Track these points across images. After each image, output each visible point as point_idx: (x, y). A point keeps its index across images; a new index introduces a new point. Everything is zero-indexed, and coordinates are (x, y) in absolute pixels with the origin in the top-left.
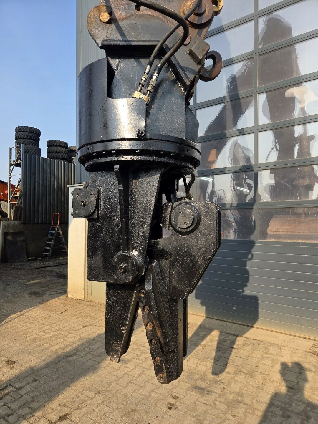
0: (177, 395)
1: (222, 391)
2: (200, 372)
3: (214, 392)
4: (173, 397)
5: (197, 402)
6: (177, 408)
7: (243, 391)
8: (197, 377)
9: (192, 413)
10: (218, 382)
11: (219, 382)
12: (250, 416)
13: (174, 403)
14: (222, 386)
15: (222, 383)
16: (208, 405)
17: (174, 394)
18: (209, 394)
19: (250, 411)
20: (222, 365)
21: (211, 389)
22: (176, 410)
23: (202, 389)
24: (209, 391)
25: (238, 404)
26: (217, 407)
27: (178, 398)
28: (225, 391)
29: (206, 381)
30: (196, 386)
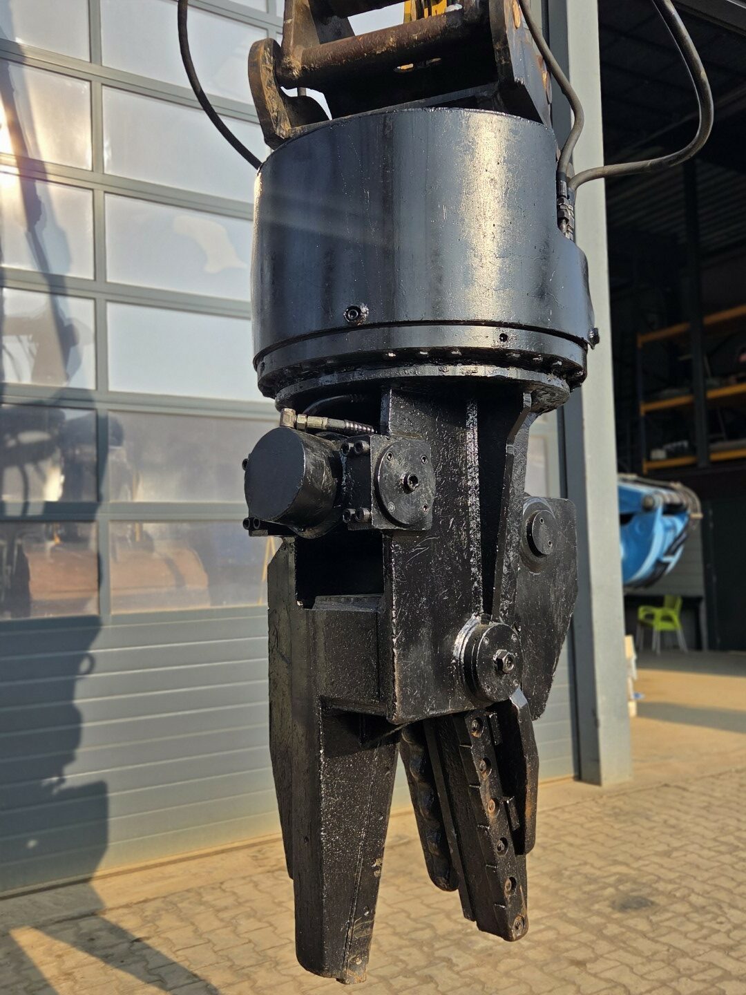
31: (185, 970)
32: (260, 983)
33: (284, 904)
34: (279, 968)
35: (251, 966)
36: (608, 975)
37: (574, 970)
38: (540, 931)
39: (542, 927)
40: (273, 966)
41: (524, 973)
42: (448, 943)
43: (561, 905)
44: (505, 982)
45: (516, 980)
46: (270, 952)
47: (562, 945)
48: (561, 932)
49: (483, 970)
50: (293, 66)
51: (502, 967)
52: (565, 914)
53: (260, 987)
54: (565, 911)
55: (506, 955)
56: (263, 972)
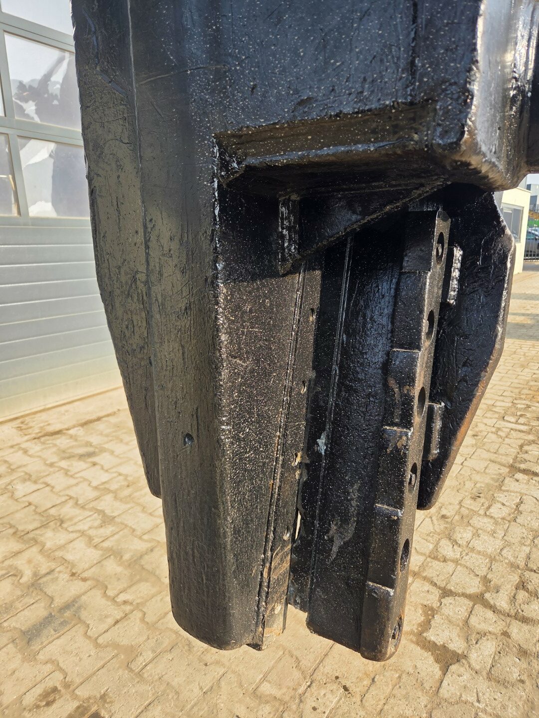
0: (39, 690)
1: (84, 580)
4: (44, 703)
5: (100, 641)
6: (103, 697)
7: (104, 545)
9: (141, 659)
11: (44, 579)
13: (76, 704)
14: (66, 576)
15: (48, 574)
17: (29, 699)
18: (79, 608)
21: (58, 602)
22: (111, 702)
23: (48, 620)
24: (67, 607)
25: (143, 562)
26: (139, 601)
27: (55, 690)
28: (85, 575)
29: (19, 605)
30: (24, 633)
32: (49, 545)
33: (56, 465)
34: (65, 525)
35: (36, 529)
40: (58, 524)
46: (53, 512)
53: (50, 549)
56: (49, 534)
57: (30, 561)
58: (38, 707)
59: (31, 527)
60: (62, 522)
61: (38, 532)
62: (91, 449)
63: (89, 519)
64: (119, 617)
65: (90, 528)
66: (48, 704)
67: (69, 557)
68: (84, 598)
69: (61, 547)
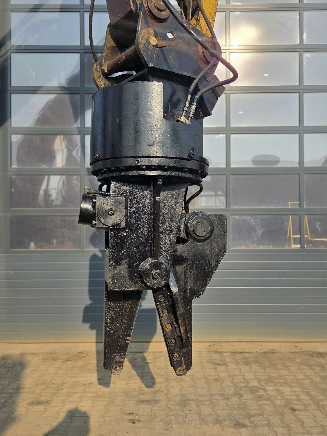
0: (130, 412)
1: (167, 397)
2: (135, 389)
3: (160, 400)
5: (153, 411)
6: (139, 421)
7: (183, 392)
8: (136, 394)
9: (156, 419)
10: (157, 392)
11: (159, 392)
12: (202, 407)
13: (133, 418)
14: (164, 394)
15: (161, 391)
16: (164, 410)
17: (127, 412)
18: (157, 402)
19: (200, 404)
20: (150, 379)
21: (155, 399)
23: (148, 401)
24: (155, 401)
25: (187, 402)
26: (172, 409)
27: (133, 414)
28: (169, 397)
29: (147, 394)
30: (141, 400)
31: (152, 375)
36: (301, 417)
37: (290, 411)
38: (291, 395)
39: (294, 394)
41: (266, 407)
42: (249, 389)
43: (312, 388)
44: (256, 407)
45: (260, 408)
47: (294, 402)
48: (300, 398)
49: (251, 402)
50: (104, 69)
51: (260, 403)
52: (310, 392)
53: (169, 386)
54: (311, 391)
55: (266, 399)
56: (174, 382)
57: (161, 386)
58: (127, 414)
59: (172, 378)
60: (182, 381)
61: (172, 380)
62: (222, 363)
63: (189, 384)
64: (163, 409)
65: (186, 386)
66: (129, 415)
67: (171, 390)
68: (162, 401)
69: (173, 387)
